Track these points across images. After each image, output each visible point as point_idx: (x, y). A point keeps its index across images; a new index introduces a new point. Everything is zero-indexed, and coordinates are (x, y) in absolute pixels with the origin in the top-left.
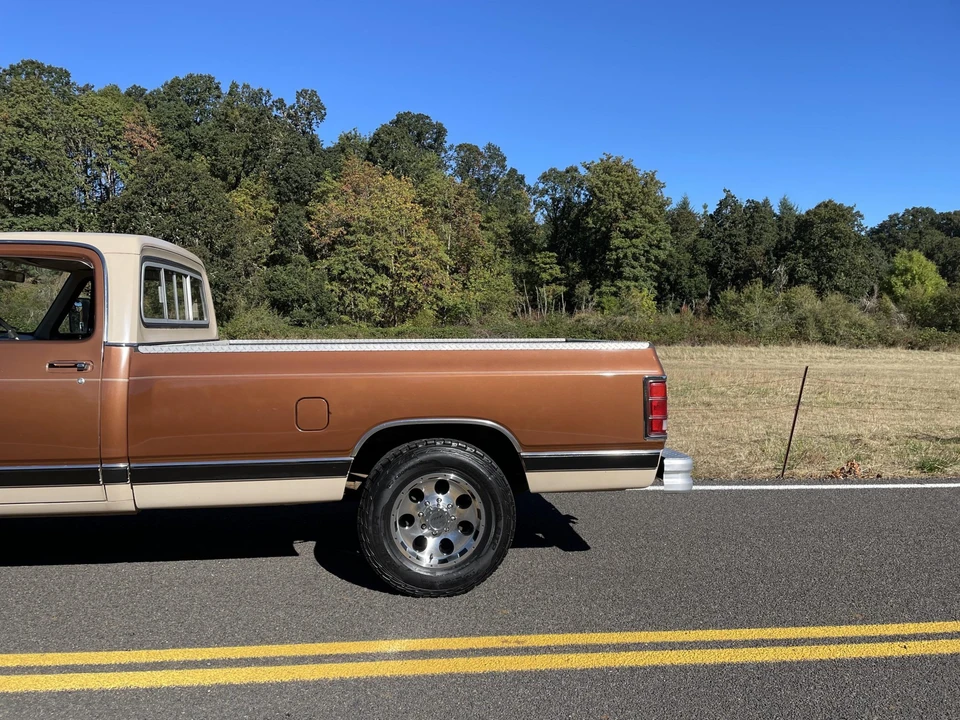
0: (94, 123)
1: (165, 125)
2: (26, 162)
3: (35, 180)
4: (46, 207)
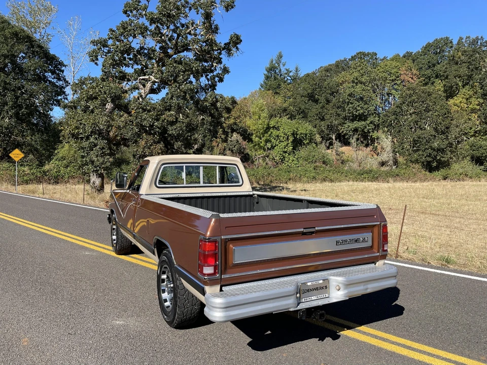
0: (386, 75)
1: (421, 68)
3: (358, 106)
4: (362, 117)
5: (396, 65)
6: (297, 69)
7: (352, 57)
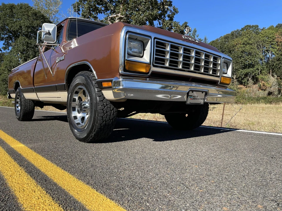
0: (266, 38)
2: (246, 54)
3: (248, 59)
4: (251, 66)
5: (272, 32)
6: (205, 39)
7: (242, 29)
